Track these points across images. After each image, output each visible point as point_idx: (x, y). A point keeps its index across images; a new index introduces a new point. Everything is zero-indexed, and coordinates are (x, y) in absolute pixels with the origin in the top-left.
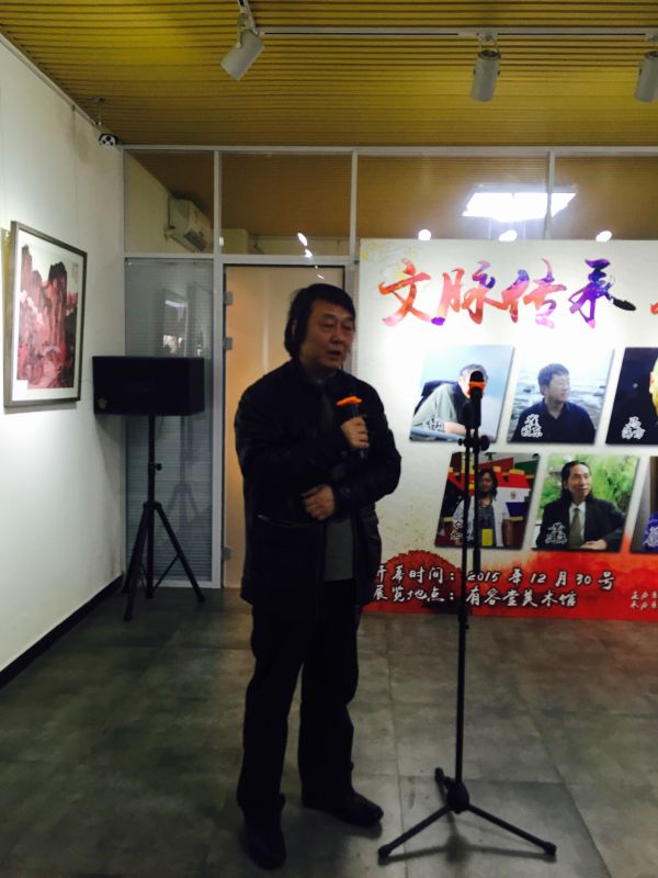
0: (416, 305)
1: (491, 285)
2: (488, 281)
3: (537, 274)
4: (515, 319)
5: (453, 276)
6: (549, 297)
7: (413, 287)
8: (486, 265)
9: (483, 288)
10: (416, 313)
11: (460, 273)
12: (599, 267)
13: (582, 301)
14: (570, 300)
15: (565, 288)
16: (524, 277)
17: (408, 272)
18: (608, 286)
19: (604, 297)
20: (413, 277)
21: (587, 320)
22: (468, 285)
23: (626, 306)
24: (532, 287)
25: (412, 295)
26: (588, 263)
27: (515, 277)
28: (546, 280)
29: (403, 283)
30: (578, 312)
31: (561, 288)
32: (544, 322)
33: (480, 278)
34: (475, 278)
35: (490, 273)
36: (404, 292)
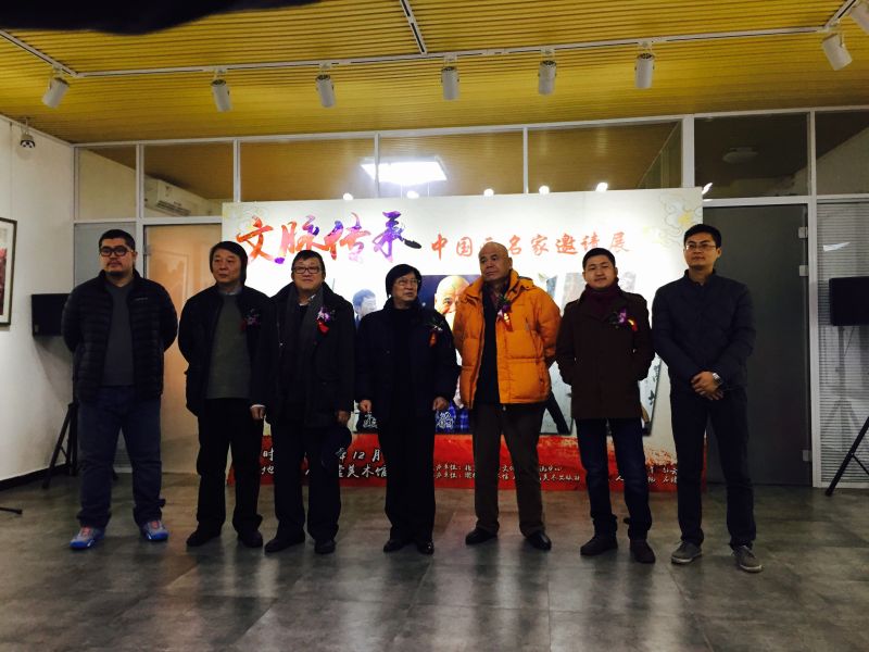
0: (263, 249)
1: (316, 233)
2: (314, 230)
3: (348, 223)
4: (334, 257)
5: (289, 227)
6: (358, 240)
7: (261, 236)
8: (312, 218)
9: (311, 235)
10: (264, 255)
11: (294, 225)
12: (393, 217)
13: (382, 242)
14: (373, 241)
15: (369, 233)
16: (339, 226)
17: (256, 225)
18: (401, 231)
19: (398, 240)
20: (260, 229)
21: (386, 256)
22: (300, 233)
23: (415, 245)
24: (345, 233)
25: (261, 242)
26: (385, 214)
27: (333, 226)
28: (355, 228)
29: (254, 234)
30: (379, 252)
31: (367, 233)
32: (356, 260)
33: (308, 228)
34: (304, 228)
35: (315, 224)
36: (255, 240)
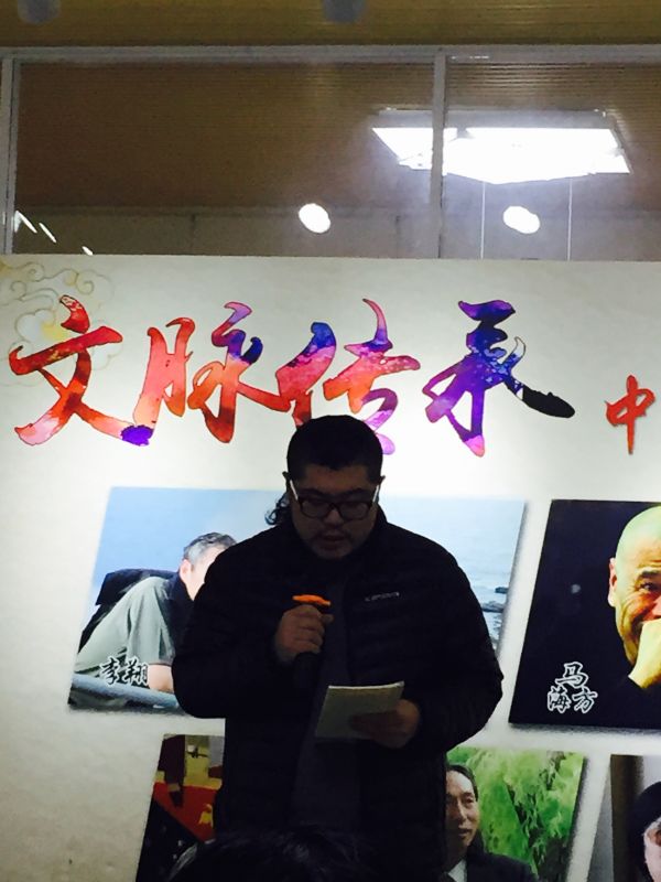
0: (89, 398)
1: (253, 355)
2: (246, 346)
3: (353, 330)
5: (170, 335)
6: (378, 384)
7: (84, 358)
8: (241, 311)
9: (237, 361)
10: (89, 415)
11: (186, 327)
12: (489, 318)
13: (453, 394)
14: (427, 390)
15: (415, 365)
16: (323, 338)
17: (69, 325)
18: (512, 361)
19: (502, 386)
20: (83, 336)
21: (466, 436)
22: (204, 354)
24: (342, 360)
25: (82, 375)
26: (465, 307)
27: (305, 337)
28: (370, 345)
29: (62, 350)
30: (445, 420)
31: (408, 363)
33: (227, 338)
34: (217, 340)
35: (250, 328)
